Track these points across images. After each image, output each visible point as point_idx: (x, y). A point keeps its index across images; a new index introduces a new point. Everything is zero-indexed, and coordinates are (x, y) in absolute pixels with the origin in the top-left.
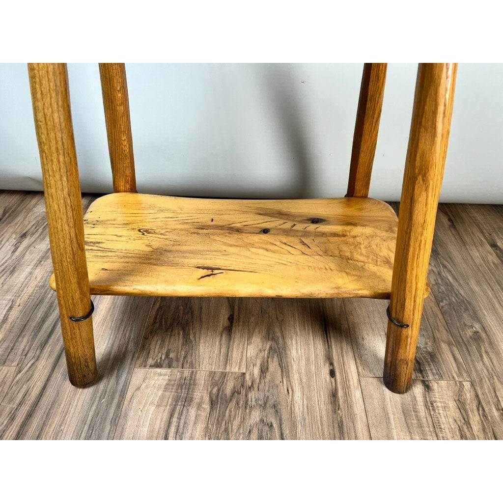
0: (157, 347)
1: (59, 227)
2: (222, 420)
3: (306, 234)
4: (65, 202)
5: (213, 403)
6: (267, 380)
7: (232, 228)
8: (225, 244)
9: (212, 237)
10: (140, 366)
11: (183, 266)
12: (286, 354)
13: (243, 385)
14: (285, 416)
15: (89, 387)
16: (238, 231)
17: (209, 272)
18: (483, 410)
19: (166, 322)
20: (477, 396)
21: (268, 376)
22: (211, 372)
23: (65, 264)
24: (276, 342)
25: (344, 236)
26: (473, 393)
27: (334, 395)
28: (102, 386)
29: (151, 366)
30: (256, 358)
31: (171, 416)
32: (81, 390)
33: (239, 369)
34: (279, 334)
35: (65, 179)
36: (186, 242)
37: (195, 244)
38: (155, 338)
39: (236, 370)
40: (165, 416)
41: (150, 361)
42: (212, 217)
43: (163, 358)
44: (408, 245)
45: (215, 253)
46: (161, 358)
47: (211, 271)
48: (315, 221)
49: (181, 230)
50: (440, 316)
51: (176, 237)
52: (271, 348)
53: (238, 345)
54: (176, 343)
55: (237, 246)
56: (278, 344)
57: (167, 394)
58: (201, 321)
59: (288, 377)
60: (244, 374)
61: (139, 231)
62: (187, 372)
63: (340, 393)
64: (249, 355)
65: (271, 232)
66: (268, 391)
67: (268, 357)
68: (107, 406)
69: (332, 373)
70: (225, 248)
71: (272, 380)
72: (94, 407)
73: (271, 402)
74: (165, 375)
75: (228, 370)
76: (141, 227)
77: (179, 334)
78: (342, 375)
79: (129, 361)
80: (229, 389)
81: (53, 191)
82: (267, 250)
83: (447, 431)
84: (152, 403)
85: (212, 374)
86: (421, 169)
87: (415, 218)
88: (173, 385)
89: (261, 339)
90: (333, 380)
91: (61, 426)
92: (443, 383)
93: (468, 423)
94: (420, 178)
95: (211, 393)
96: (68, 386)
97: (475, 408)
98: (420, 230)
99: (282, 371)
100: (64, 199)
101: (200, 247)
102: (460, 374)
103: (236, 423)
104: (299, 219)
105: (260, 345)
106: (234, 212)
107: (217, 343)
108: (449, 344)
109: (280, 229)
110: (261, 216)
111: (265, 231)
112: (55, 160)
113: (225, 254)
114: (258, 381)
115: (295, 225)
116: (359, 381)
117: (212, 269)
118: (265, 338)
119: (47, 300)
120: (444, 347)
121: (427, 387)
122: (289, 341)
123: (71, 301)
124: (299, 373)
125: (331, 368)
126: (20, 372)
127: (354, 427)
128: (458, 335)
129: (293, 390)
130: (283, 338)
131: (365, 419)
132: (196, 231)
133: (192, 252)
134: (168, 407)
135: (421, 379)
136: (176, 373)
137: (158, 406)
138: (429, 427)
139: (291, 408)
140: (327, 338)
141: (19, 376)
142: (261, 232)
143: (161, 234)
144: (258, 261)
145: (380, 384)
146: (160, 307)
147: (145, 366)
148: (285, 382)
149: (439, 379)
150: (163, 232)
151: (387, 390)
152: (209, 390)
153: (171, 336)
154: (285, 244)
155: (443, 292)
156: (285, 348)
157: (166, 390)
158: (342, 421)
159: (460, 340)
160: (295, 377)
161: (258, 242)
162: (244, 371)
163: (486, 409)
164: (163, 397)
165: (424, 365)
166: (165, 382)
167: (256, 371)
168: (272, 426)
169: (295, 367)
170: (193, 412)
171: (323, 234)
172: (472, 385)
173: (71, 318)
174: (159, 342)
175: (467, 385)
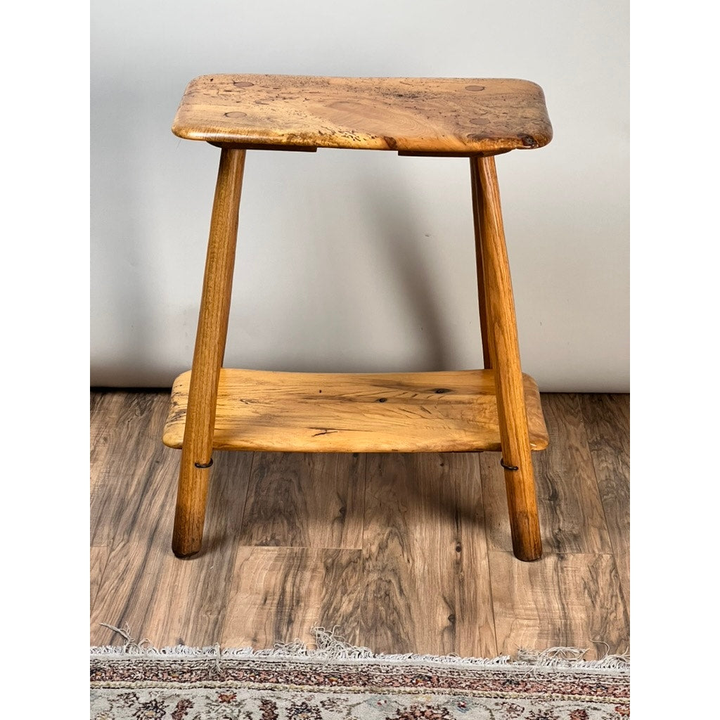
0: (260, 533)
1: (206, 371)
2: (339, 579)
3: (427, 402)
4: (215, 348)
5: (327, 569)
6: (386, 554)
7: (344, 398)
8: (338, 411)
9: (322, 405)
10: (245, 545)
11: (295, 427)
12: (408, 536)
13: (359, 558)
14: (404, 576)
15: (193, 559)
16: (351, 400)
17: (324, 431)
18: (617, 572)
19: (265, 514)
20: (614, 564)
21: (387, 552)
22: (323, 550)
23: (203, 406)
24: (397, 527)
25: (470, 403)
26: (611, 562)
27: (458, 563)
28: (207, 558)
29: (256, 545)
30: (374, 539)
31: (286, 576)
32: (185, 561)
33: (355, 547)
34: (401, 522)
35: (218, 330)
36: (294, 409)
37: (305, 410)
38: (256, 526)
39: (352, 547)
40: (280, 576)
41: (254, 542)
42: (320, 388)
43: (269, 539)
44: (500, 382)
45: (328, 418)
46: (266, 539)
47: (325, 431)
48: (440, 391)
49: (287, 400)
50: (600, 507)
51: (282, 406)
52: (391, 532)
53: (354, 531)
54: (281, 528)
55: (351, 413)
56: (399, 529)
57: (279, 563)
58: (307, 511)
59: (409, 551)
60: (361, 550)
61: (241, 400)
62: (297, 549)
63: (465, 562)
64: (365, 537)
65: (389, 401)
66: (388, 561)
67: (388, 539)
68: (217, 570)
69: (459, 549)
70: (337, 414)
71: (392, 553)
72: (204, 572)
73: (390, 567)
74: (275, 551)
75: (342, 547)
76: (242, 398)
77: (282, 522)
78: (468, 549)
79: (231, 542)
80: (344, 559)
81: (208, 339)
82: (383, 415)
83: (572, 585)
84: (264, 568)
85: (325, 551)
86: (496, 318)
87: (499, 357)
88: (284, 557)
89: (380, 526)
90: (459, 554)
91: (174, 583)
92: (580, 555)
93: (596, 581)
94: (496, 325)
95: (325, 563)
96: (171, 558)
97: (608, 571)
98: (506, 368)
99: (403, 548)
100: (215, 346)
101: (309, 413)
102: (603, 548)
103: (353, 581)
104: (423, 389)
105: (379, 531)
106: (345, 384)
107: (329, 529)
108: (600, 528)
109: (398, 398)
110: (377, 387)
111: (382, 400)
112: (215, 315)
113: (338, 418)
114: (376, 554)
115: (416, 395)
116: (488, 554)
117: (326, 429)
118: (385, 525)
119: (115, 496)
120: (593, 531)
121: (561, 557)
122: (412, 528)
123: (200, 445)
124: (422, 550)
125: (458, 545)
126: (112, 550)
127: (475, 582)
128: (615, 522)
129: (413, 560)
130: (406, 525)
131: (487, 577)
132: (303, 400)
133: (301, 417)
134: (281, 571)
135: (557, 552)
136: (286, 550)
137: (271, 570)
138: (553, 582)
139: (411, 571)
140: (457, 523)
141: (113, 553)
142: (377, 401)
143: (266, 403)
144: (373, 424)
145: (510, 557)
146: (256, 502)
147: (250, 545)
148: (405, 555)
149: (577, 553)
150: (268, 401)
151: (516, 560)
152: (323, 561)
153: (274, 524)
154: (404, 410)
155: (613, 487)
156: (407, 532)
157: (276, 560)
158: (463, 580)
159: (615, 525)
160: (417, 552)
161: (373, 410)
162: (361, 548)
163: (620, 572)
164: (274, 566)
165: (564, 542)
166: (275, 556)
167: (374, 549)
168: (390, 581)
169: (417, 545)
170: (308, 575)
171: (447, 402)
172: (613, 556)
173: (196, 465)
174: (261, 529)
175: (606, 557)
